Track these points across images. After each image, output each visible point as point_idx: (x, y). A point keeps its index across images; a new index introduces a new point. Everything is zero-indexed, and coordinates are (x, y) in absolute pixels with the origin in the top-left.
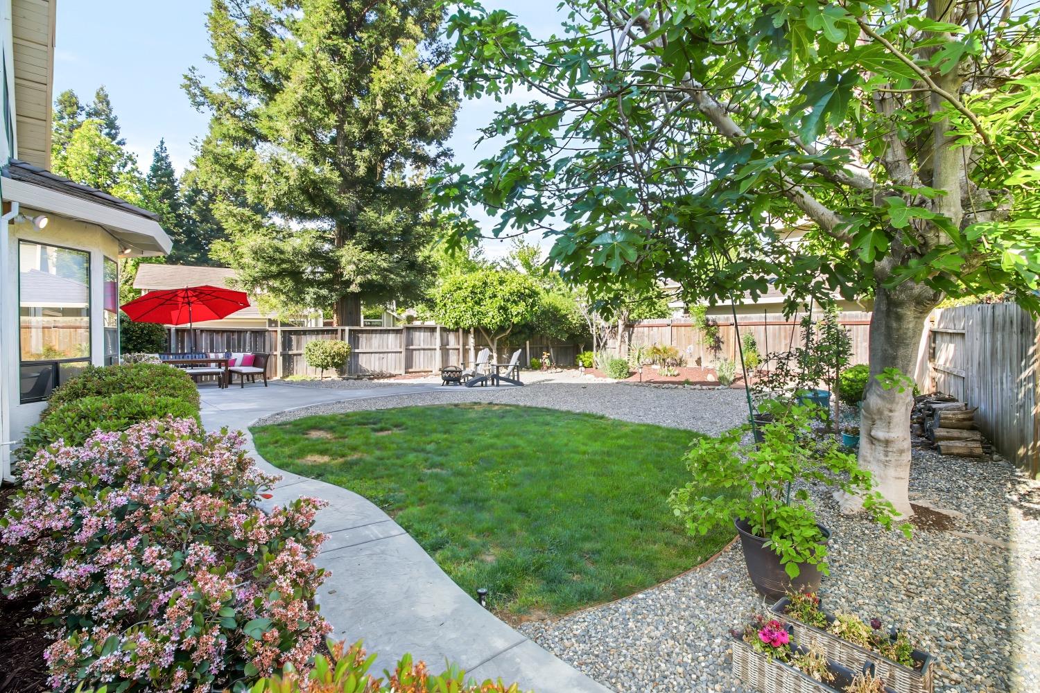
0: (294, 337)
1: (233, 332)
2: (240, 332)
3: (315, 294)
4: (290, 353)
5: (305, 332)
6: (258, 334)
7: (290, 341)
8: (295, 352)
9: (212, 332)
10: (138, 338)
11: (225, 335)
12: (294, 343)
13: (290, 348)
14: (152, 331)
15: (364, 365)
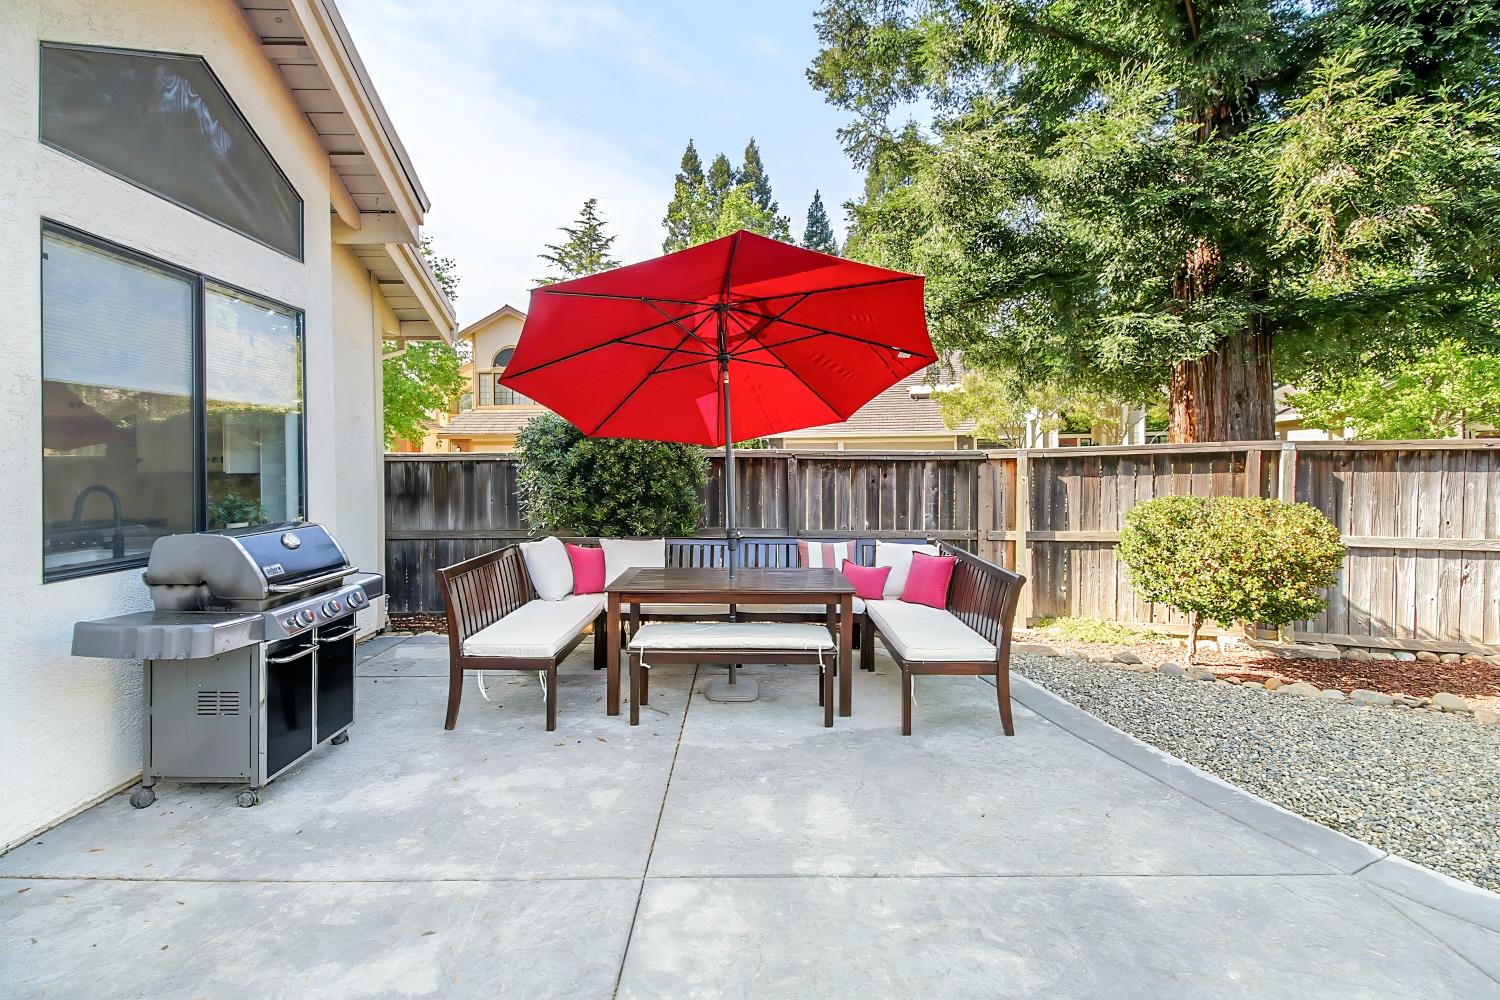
0: (1068, 480)
1: (884, 464)
2: (905, 464)
3: (1134, 331)
4: (1059, 536)
5: (1110, 463)
6: (956, 468)
7: (1058, 494)
8: (1073, 533)
9: (830, 464)
10: (618, 487)
11: (863, 474)
12: (1072, 503)
13: (1059, 519)
14: (651, 467)
15: (1363, 602)
